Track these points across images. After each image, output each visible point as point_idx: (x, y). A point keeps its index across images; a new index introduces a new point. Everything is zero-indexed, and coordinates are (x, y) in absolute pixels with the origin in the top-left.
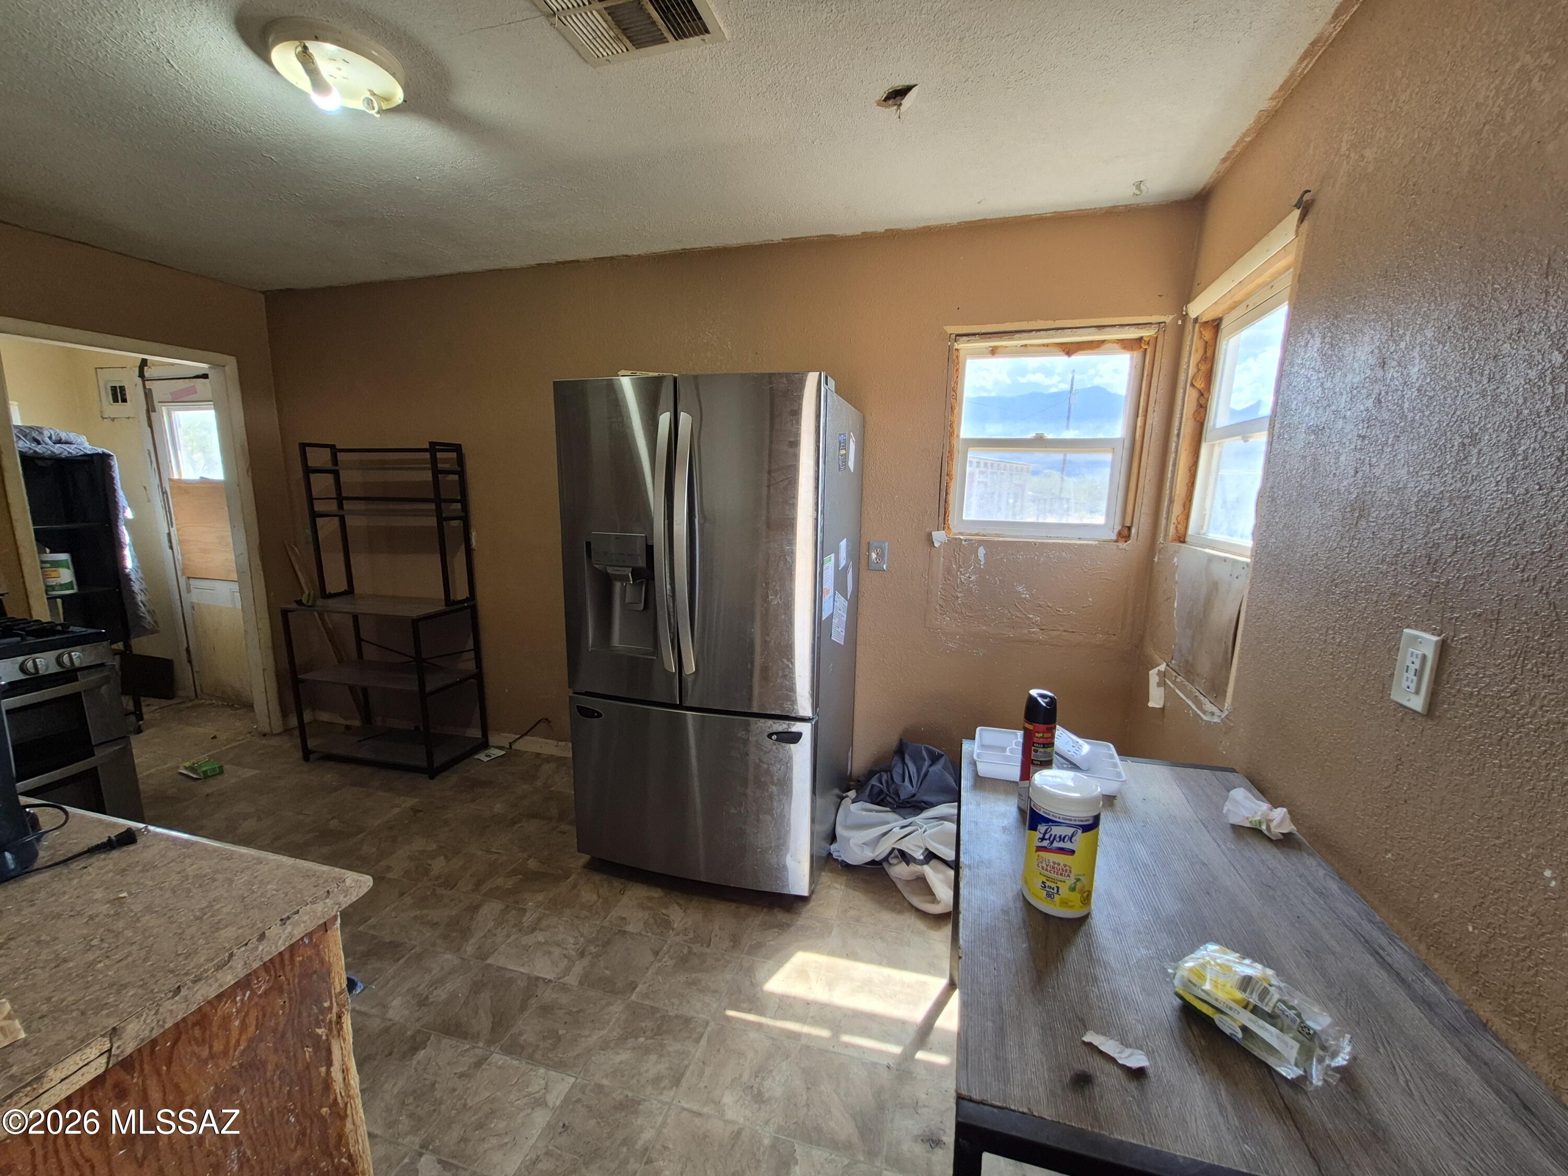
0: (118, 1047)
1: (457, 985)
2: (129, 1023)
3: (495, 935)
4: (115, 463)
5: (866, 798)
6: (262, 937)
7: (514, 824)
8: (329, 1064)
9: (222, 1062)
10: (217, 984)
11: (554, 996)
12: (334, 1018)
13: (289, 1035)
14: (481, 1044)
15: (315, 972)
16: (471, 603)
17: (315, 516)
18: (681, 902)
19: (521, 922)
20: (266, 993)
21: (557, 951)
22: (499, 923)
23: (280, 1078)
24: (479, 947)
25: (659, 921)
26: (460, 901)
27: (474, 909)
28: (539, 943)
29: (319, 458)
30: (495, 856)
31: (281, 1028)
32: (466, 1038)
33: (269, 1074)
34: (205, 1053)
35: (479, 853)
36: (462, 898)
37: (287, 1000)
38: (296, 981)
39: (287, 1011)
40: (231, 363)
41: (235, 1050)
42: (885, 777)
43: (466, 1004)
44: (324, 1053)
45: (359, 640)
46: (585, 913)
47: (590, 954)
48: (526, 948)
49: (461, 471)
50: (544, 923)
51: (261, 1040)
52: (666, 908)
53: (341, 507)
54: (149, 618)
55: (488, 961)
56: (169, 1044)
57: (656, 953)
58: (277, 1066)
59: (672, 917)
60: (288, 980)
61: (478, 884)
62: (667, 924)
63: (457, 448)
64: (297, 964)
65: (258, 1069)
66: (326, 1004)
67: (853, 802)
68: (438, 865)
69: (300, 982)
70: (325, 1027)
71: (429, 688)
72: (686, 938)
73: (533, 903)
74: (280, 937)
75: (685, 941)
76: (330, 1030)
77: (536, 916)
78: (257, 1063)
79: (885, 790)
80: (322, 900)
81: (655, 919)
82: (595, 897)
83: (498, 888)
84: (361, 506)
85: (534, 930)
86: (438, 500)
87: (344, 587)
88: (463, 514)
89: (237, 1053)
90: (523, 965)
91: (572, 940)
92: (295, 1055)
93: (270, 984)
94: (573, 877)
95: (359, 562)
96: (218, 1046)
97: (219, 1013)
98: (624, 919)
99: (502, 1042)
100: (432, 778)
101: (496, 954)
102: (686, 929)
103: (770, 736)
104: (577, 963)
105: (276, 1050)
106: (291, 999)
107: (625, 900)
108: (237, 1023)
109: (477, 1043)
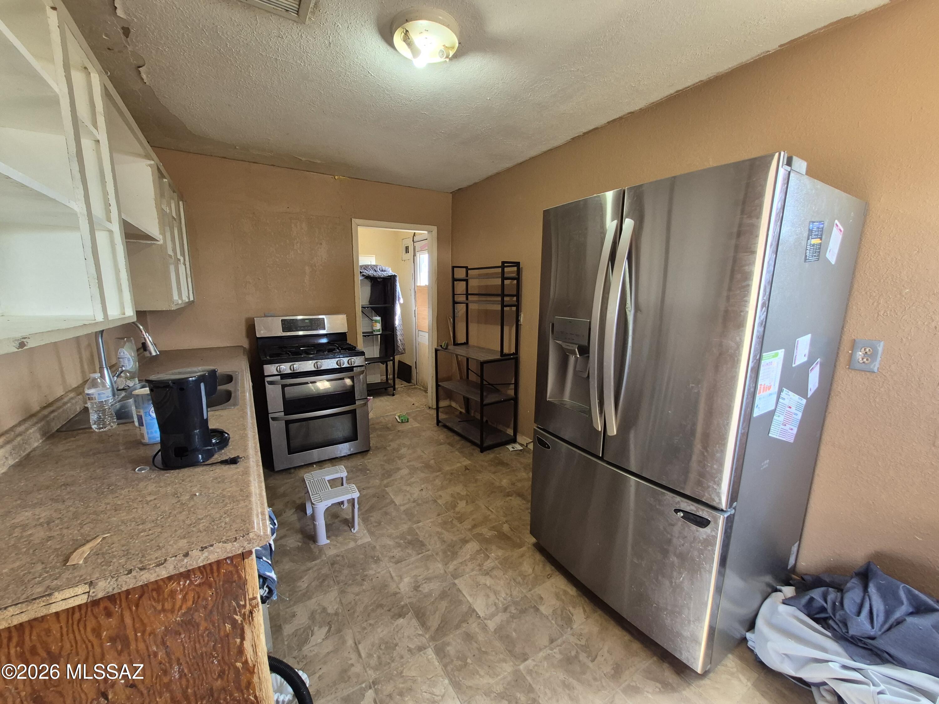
0: (93, 592)
1: (434, 587)
2: (100, 581)
3: (467, 565)
4: (397, 279)
5: (801, 606)
6: (186, 555)
7: (508, 496)
8: (243, 638)
9: (169, 615)
10: (156, 574)
11: (477, 630)
12: (247, 613)
13: (215, 613)
14: (427, 636)
15: (235, 582)
16: (515, 356)
17: (455, 303)
18: (587, 609)
19: (483, 564)
20: (199, 585)
21: (492, 597)
22: (473, 558)
23: (208, 636)
24: (456, 569)
25: (564, 615)
26: (461, 533)
27: (465, 541)
28: (485, 584)
29: (460, 273)
30: (489, 513)
31: (210, 607)
32: (423, 626)
33: (200, 632)
34: (159, 607)
35: (483, 507)
36: (463, 532)
37: (214, 593)
38: (221, 583)
39: (214, 598)
40: (435, 229)
41: (179, 611)
42: (832, 595)
43: (433, 603)
44: (239, 631)
45: (468, 369)
46: (519, 579)
47: (510, 612)
48: (478, 584)
49: (518, 278)
50: (495, 573)
51: (197, 610)
52: (574, 607)
53: (467, 299)
54: (401, 347)
55: (456, 581)
56: (137, 596)
57: (552, 641)
58: (206, 629)
59: (575, 618)
60: (215, 581)
61: (474, 526)
62: (569, 621)
63: (517, 264)
64: (222, 574)
65: (193, 627)
66: (242, 603)
67: (784, 603)
68: (462, 505)
69: (223, 585)
70: (240, 616)
71: (485, 402)
72: (578, 642)
73: (496, 553)
74: (200, 558)
75: (576, 644)
76: (244, 619)
77: (492, 565)
78: (193, 623)
79: (829, 610)
80: (231, 542)
81: (562, 612)
82: (530, 571)
83: (481, 534)
84: (475, 298)
85: (487, 574)
86: (503, 295)
87: (464, 340)
88: (517, 303)
89: (179, 613)
90: (471, 596)
91: (503, 595)
92: (218, 625)
93: (203, 581)
94: (524, 549)
95: (473, 327)
96: (168, 606)
97: (169, 588)
98: (541, 598)
99: (438, 643)
100: (482, 452)
101: (461, 579)
102: (581, 635)
103: (677, 511)
104: (500, 614)
105: (206, 620)
106: (217, 593)
107: (549, 584)
108: (180, 596)
109: (426, 633)
